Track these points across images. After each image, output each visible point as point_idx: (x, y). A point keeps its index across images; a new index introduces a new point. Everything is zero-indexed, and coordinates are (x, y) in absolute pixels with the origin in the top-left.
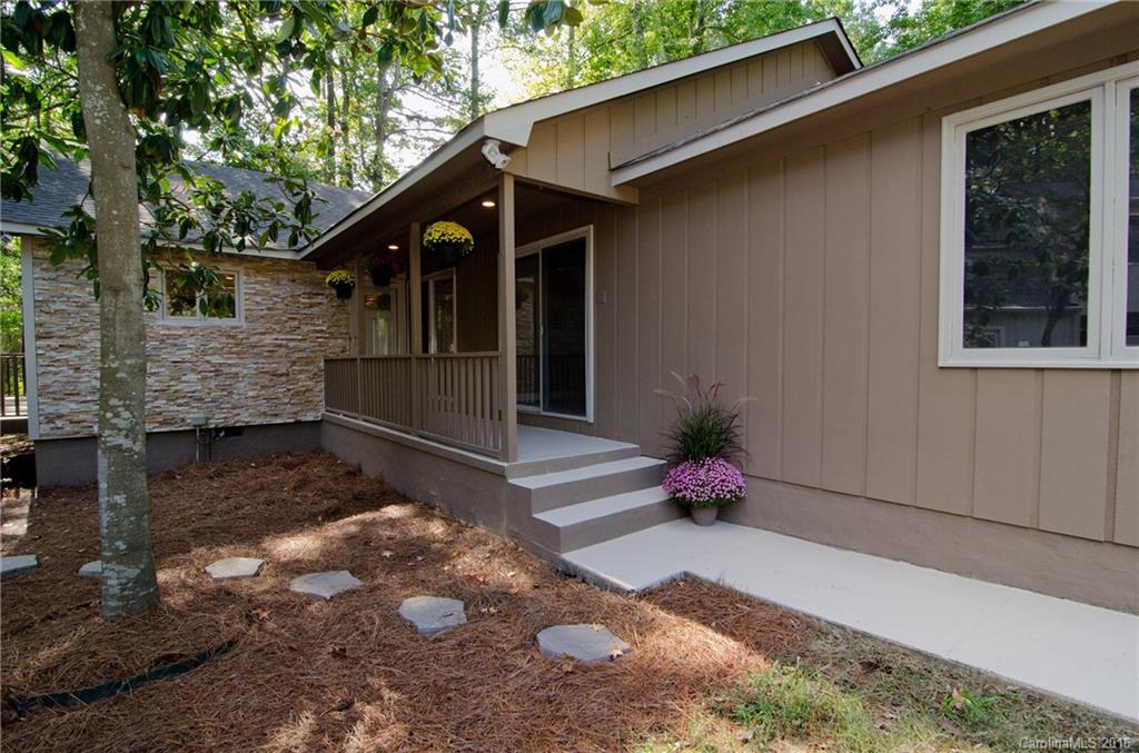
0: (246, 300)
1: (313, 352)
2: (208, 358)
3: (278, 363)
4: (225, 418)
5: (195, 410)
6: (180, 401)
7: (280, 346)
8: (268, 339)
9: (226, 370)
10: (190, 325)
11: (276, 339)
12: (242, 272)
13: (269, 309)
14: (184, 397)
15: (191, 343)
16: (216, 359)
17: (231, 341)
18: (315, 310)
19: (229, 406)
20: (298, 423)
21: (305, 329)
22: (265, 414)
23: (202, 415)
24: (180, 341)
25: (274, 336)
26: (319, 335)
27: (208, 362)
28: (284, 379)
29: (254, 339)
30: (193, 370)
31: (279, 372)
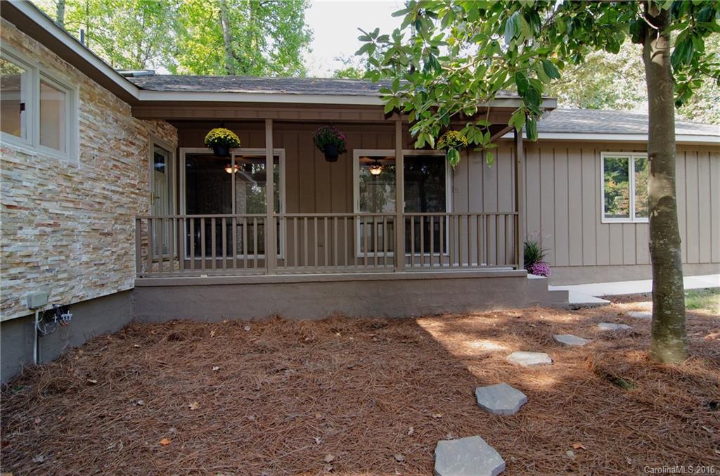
0: (81, 131)
1: (129, 208)
2: (45, 205)
3: (106, 219)
4: (62, 293)
5: (32, 284)
6: (13, 271)
7: (105, 197)
8: (98, 188)
9: (64, 224)
10: (27, 151)
11: (104, 188)
12: (78, 93)
13: (100, 150)
14: (18, 264)
15: (29, 179)
16: (54, 208)
17: (69, 184)
18: (129, 160)
19: (65, 275)
20: (120, 293)
21: (124, 180)
22: (95, 285)
23: (38, 291)
24: (14, 174)
25: (103, 185)
26: (132, 190)
27: (46, 210)
28: (109, 239)
29: (87, 185)
30: (30, 222)
31: (106, 231)
